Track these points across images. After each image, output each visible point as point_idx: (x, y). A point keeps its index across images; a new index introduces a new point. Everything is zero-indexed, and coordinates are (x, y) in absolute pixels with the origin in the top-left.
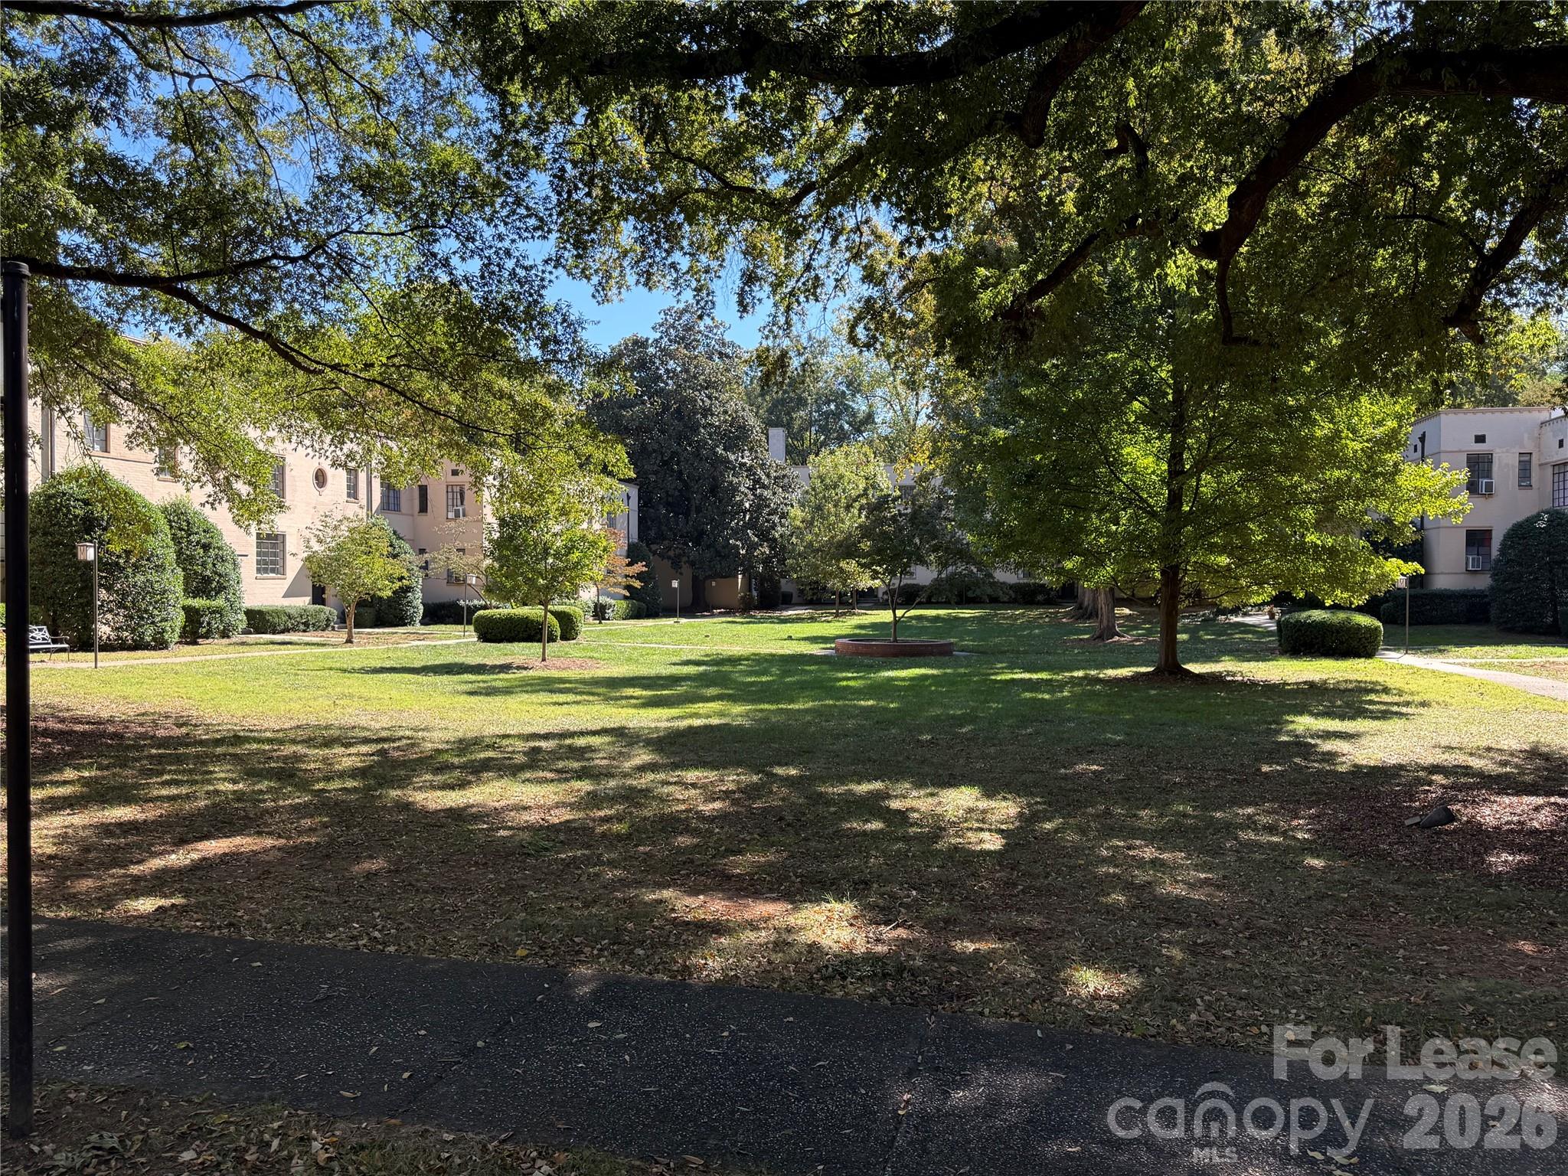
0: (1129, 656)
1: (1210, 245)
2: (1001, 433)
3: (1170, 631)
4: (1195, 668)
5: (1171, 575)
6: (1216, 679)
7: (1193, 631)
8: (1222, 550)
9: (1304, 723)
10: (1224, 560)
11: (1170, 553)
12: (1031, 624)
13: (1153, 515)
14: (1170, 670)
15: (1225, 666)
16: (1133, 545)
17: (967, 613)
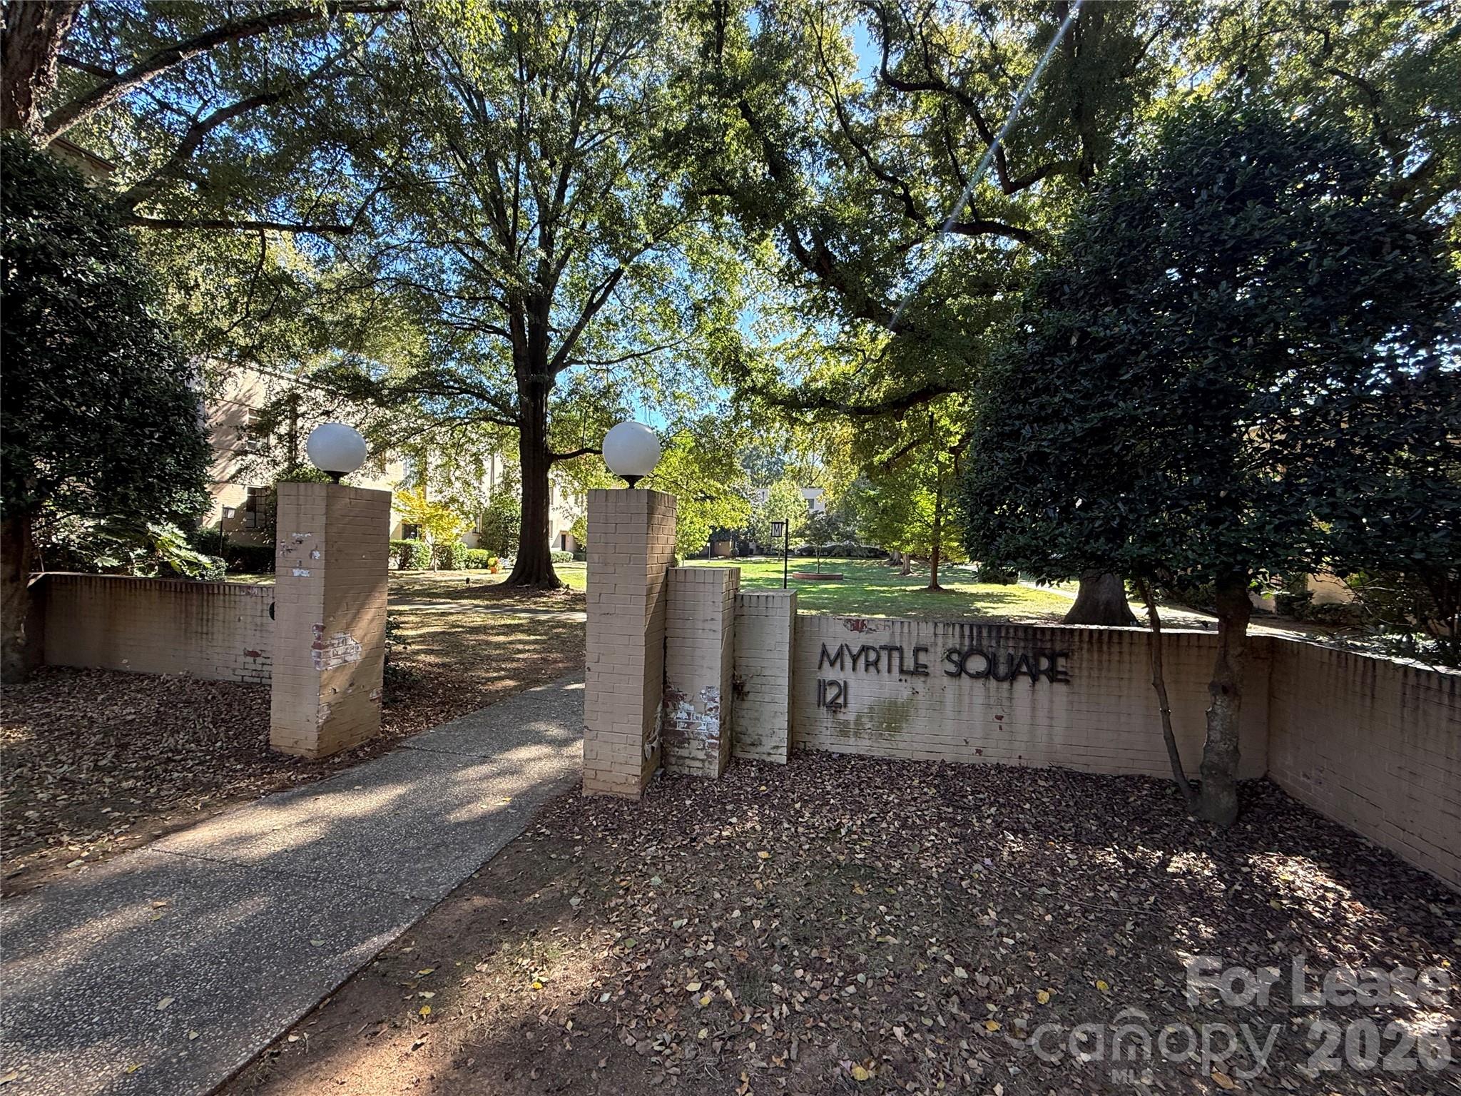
0: (916, 581)
1: (952, 450)
2: (872, 493)
3: (935, 571)
4: (944, 587)
5: (936, 550)
6: (952, 591)
7: (943, 572)
8: (956, 540)
9: (979, 605)
10: (956, 544)
11: (936, 541)
12: (870, 567)
13: (928, 525)
14: (935, 587)
15: (957, 587)
16: (919, 538)
17: (840, 561)
